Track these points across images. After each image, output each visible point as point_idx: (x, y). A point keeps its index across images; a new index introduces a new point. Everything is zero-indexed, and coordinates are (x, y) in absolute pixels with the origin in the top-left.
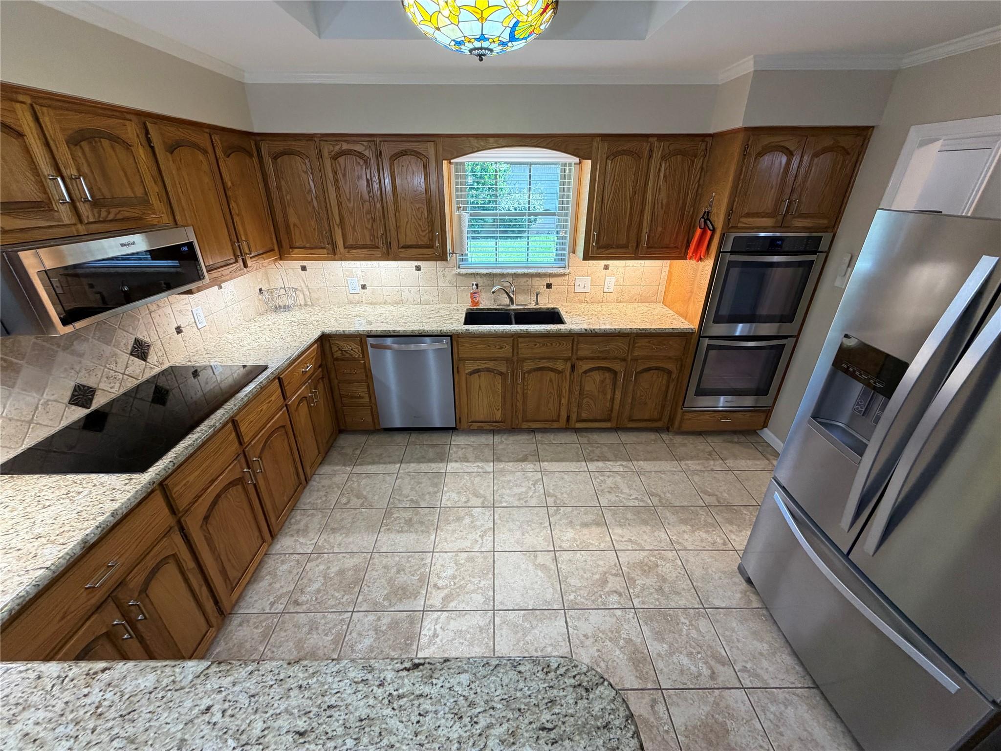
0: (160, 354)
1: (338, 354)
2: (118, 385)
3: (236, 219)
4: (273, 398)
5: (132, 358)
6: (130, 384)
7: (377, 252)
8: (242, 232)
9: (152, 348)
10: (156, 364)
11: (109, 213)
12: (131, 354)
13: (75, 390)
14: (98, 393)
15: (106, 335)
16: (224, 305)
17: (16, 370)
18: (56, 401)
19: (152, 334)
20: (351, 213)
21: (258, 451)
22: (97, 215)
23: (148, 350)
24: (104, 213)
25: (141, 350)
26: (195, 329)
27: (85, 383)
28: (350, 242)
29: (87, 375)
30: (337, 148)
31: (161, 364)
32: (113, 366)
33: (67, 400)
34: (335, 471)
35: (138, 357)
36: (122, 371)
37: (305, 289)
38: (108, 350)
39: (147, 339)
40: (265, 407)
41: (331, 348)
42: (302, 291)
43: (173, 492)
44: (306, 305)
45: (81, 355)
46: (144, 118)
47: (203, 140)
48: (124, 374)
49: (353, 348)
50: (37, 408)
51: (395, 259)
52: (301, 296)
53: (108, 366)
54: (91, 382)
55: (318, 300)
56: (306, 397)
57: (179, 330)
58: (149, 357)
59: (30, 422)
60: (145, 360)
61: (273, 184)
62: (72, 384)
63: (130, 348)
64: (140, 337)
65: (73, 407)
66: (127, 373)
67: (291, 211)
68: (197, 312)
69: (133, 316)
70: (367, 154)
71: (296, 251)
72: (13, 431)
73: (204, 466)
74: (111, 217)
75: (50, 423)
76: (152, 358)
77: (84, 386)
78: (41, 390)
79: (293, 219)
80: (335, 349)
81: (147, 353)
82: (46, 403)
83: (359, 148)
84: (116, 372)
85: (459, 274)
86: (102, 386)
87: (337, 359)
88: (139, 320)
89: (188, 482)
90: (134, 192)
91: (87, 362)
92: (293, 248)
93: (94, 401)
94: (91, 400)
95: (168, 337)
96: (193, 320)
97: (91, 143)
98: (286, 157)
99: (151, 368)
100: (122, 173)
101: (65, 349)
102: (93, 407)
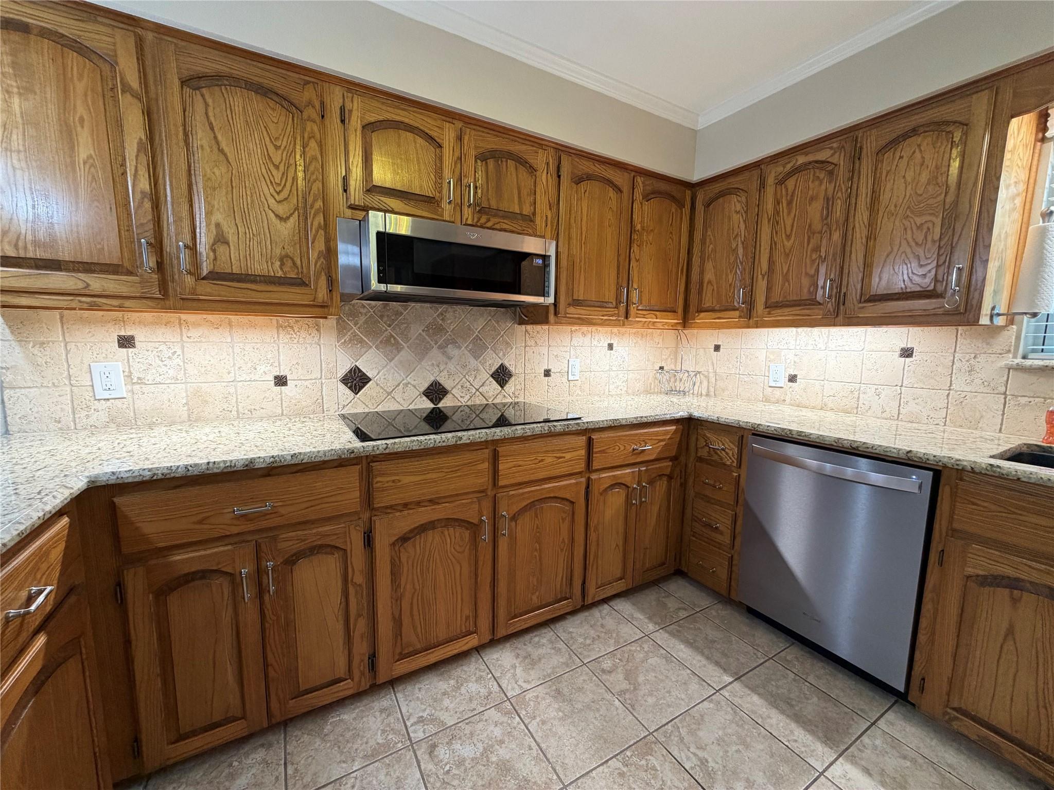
0: (518, 387)
1: (703, 453)
2: (468, 397)
3: (633, 263)
4: (568, 456)
5: (491, 379)
6: (479, 401)
7: (818, 313)
8: (636, 279)
9: (513, 379)
10: (511, 394)
11: (488, 220)
12: (492, 376)
13: (432, 385)
14: (449, 396)
15: (478, 349)
16: (607, 368)
17: (399, 349)
18: (414, 387)
19: (518, 367)
20: (787, 255)
21: (515, 509)
22: (475, 220)
23: (509, 378)
24: (483, 220)
25: (502, 376)
26: (565, 380)
27: (442, 382)
28: (776, 297)
29: (447, 376)
30: (789, 166)
31: (515, 397)
32: (471, 379)
33: (422, 389)
34: (632, 618)
35: (497, 381)
36: (477, 387)
37: (711, 375)
38: (473, 363)
39: (512, 369)
40: (549, 460)
41: (697, 439)
42: (707, 377)
43: (375, 481)
44: (707, 395)
45: (450, 358)
46: (561, 150)
47: (620, 178)
48: (477, 390)
49: (726, 447)
50: (399, 385)
52: (705, 384)
53: (467, 377)
54: (447, 384)
55: (723, 390)
56: (628, 487)
57: (547, 373)
58: (507, 386)
59: (389, 394)
60: (502, 387)
61: (698, 236)
62: (432, 379)
63: (493, 369)
64: (507, 364)
65: (424, 398)
66: (481, 390)
67: (709, 266)
68: (573, 363)
69: (507, 343)
70: (835, 160)
71: (702, 315)
72: (375, 394)
73: (428, 476)
74: (489, 224)
75: (402, 402)
76: (510, 387)
77: (440, 385)
78: (409, 370)
79: (709, 275)
80: (702, 443)
81: (507, 381)
82: (407, 385)
83: (823, 155)
84: (471, 385)
86: (454, 391)
87: (700, 459)
88: (512, 348)
89: (399, 481)
90: (521, 209)
91: (451, 366)
92: (700, 311)
93: (442, 401)
94: (441, 399)
95: (533, 375)
96: (566, 369)
97: (498, 161)
98: (721, 200)
99: (505, 396)
100: (516, 192)
101: (440, 347)
102: (440, 405)
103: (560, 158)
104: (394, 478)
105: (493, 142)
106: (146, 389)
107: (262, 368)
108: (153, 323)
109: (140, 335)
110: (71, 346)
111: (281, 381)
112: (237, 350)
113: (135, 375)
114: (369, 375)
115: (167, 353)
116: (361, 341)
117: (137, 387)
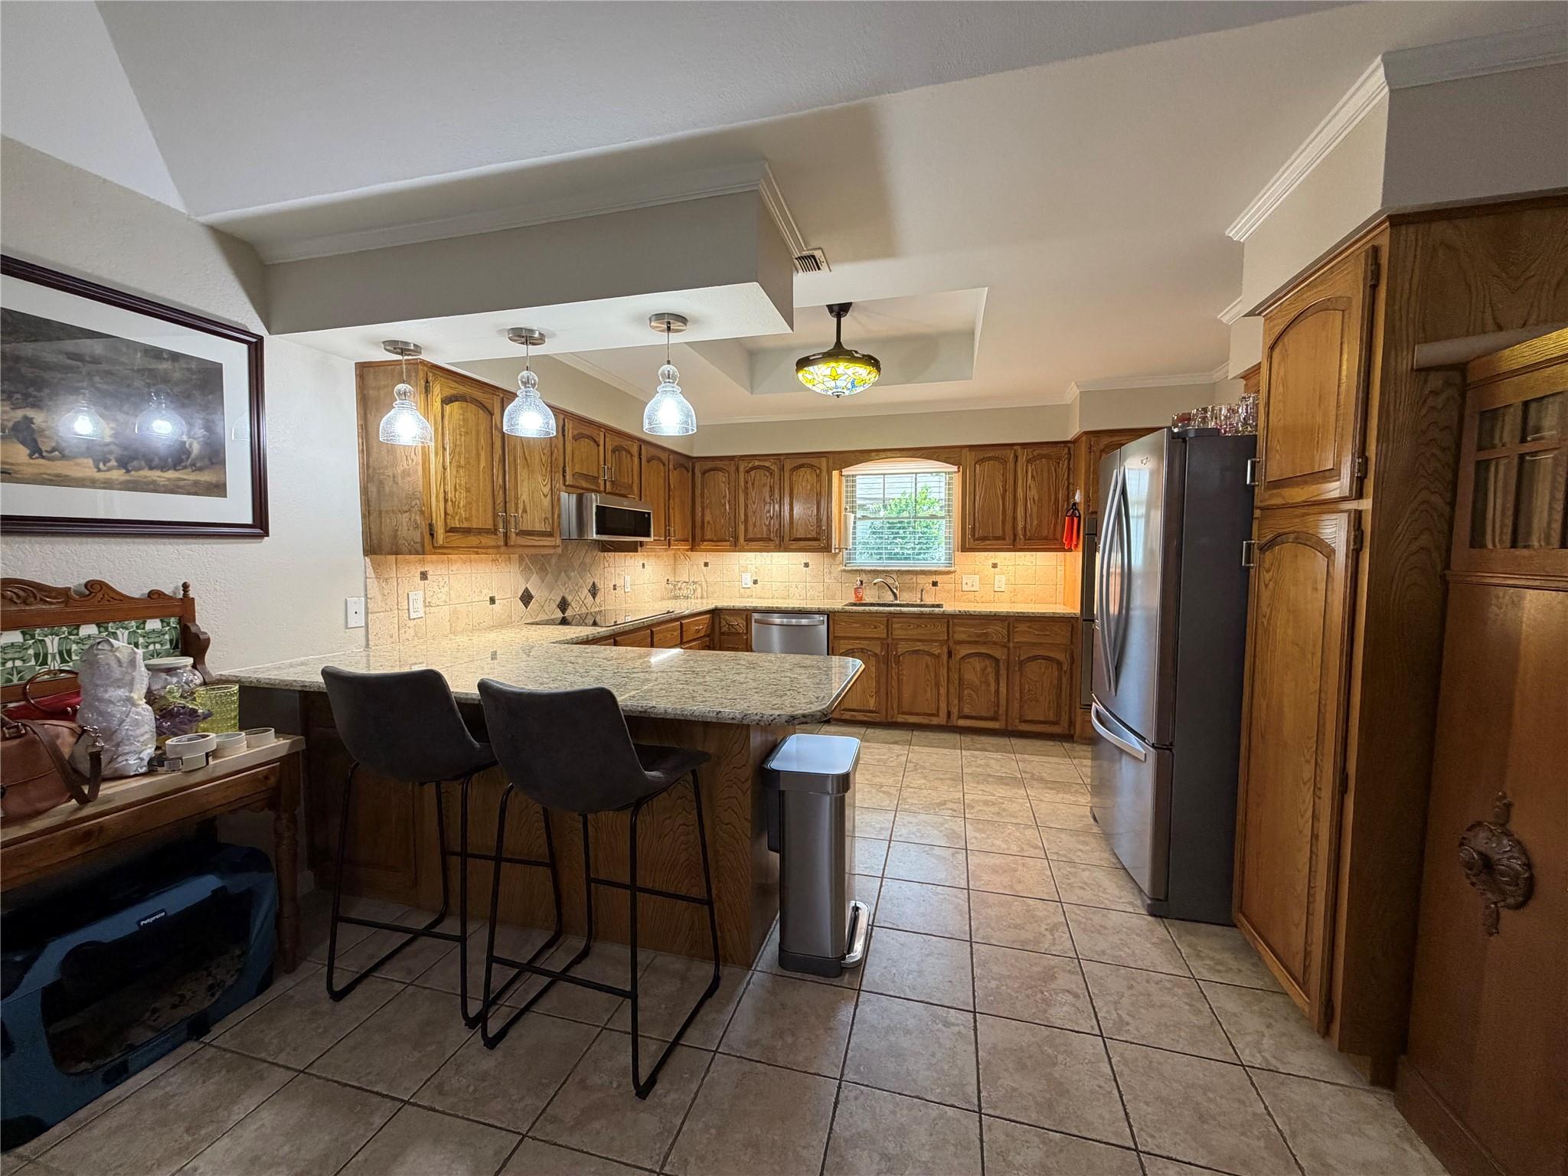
0: (601, 599)
1: (725, 629)
2: (579, 608)
4: (675, 634)
5: (589, 594)
6: (585, 610)
7: (772, 544)
8: (673, 519)
10: (599, 604)
12: (589, 591)
13: (562, 599)
14: (570, 607)
15: (582, 571)
17: (547, 574)
18: (554, 601)
19: (602, 583)
20: (754, 513)
22: (611, 489)
23: (598, 592)
25: (594, 591)
26: (623, 592)
27: (567, 597)
28: (750, 535)
29: (569, 592)
30: (750, 465)
31: (601, 605)
32: (581, 594)
33: (558, 603)
35: (592, 595)
37: (704, 583)
38: (581, 582)
39: (598, 585)
40: (669, 636)
41: (720, 622)
42: (701, 585)
44: (702, 598)
45: (570, 579)
46: (642, 442)
47: (665, 458)
49: (738, 622)
50: (547, 600)
51: (786, 550)
52: (699, 590)
53: (579, 592)
54: (569, 598)
55: (713, 594)
57: (615, 587)
59: (542, 607)
60: (594, 599)
61: (698, 492)
62: (563, 594)
63: (590, 586)
64: (596, 582)
65: (559, 609)
66: (584, 602)
67: (707, 512)
68: (628, 579)
69: (596, 566)
70: (772, 467)
71: (705, 543)
72: (536, 608)
75: (549, 613)
76: (598, 599)
77: (565, 599)
78: (551, 590)
79: (708, 518)
80: (723, 623)
81: (596, 595)
82: (551, 600)
83: (767, 464)
84: (580, 599)
85: (845, 571)
86: (573, 603)
87: (723, 634)
88: (598, 570)
91: (570, 585)
92: (703, 540)
93: (567, 612)
94: (567, 610)
95: (608, 589)
96: (623, 584)
97: (619, 452)
98: (712, 472)
99: (596, 605)
100: (626, 470)
101: (565, 571)
102: (566, 615)
103: (641, 446)
105: (618, 441)
106: (432, 610)
107: (485, 591)
108: (437, 562)
109: (429, 569)
110: (400, 580)
111: (492, 600)
112: (473, 579)
113: (428, 600)
114: (533, 594)
115: (442, 584)
116: (530, 569)
117: (427, 609)
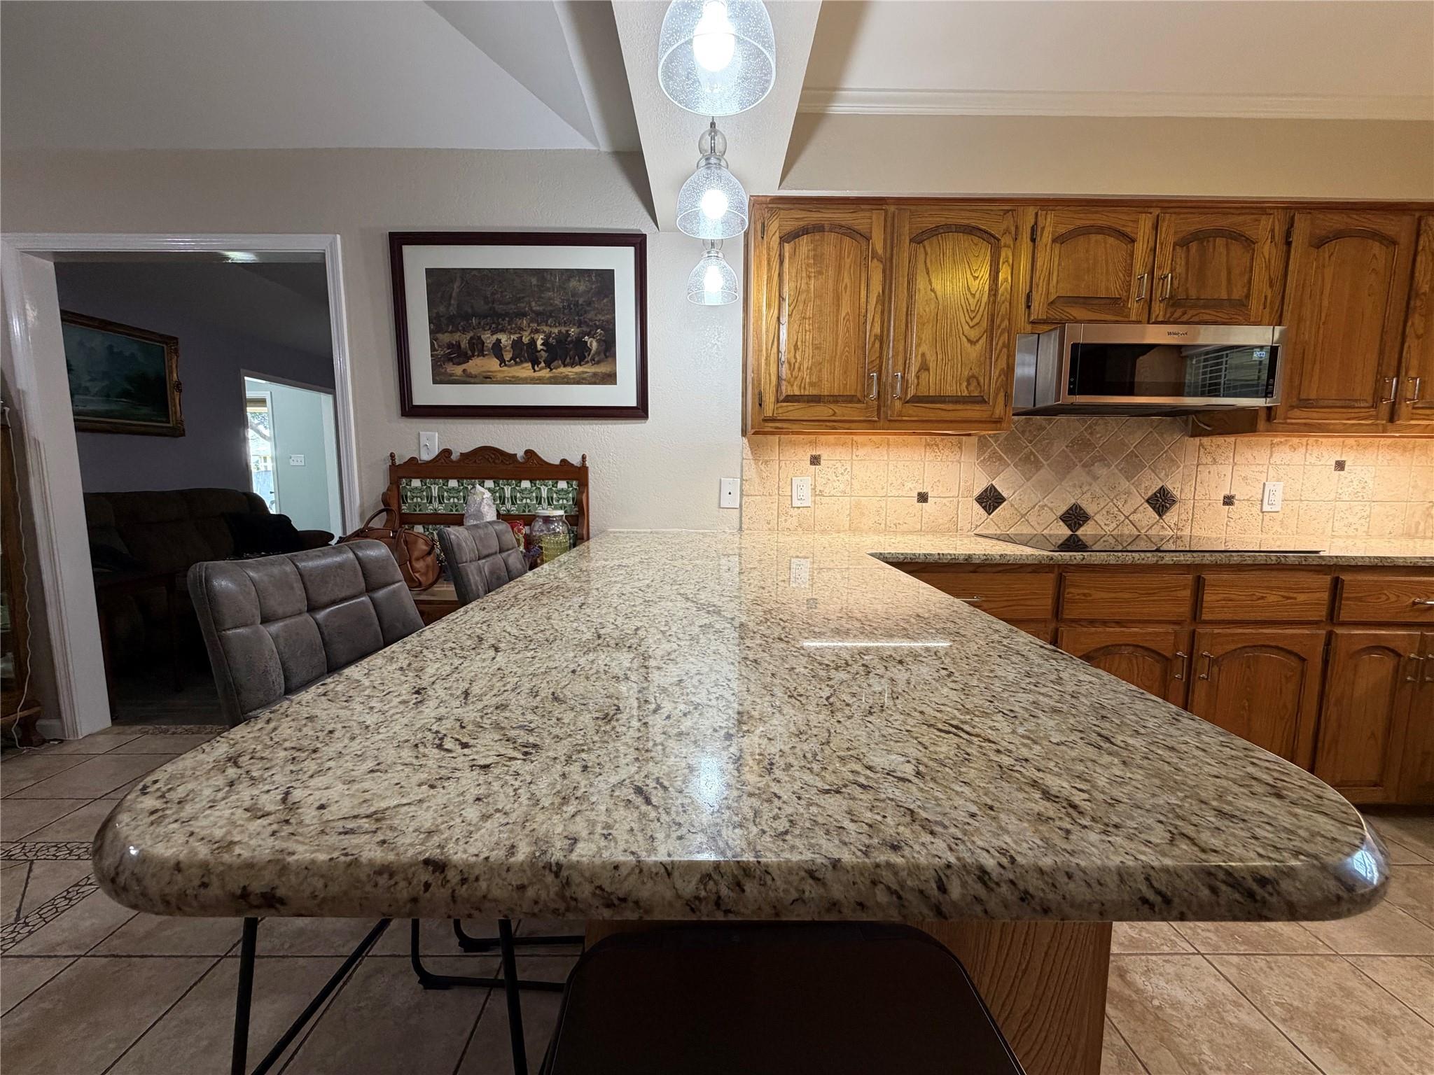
0: (1184, 517)
2: (1114, 525)
4: (1301, 597)
5: (1146, 505)
6: (1128, 530)
9: (1177, 506)
10: (1173, 526)
11: (1184, 313)
12: (1147, 501)
13: (1071, 509)
14: (1091, 523)
15: (1133, 466)
16: (1332, 496)
17: (1037, 466)
18: (1051, 509)
19: (1186, 491)
21: (1219, 651)
22: (1168, 315)
23: (1171, 505)
24: (1177, 315)
25: (1161, 502)
26: (1256, 510)
27: (1084, 506)
29: (1090, 500)
31: (1178, 529)
32: (1120, 504)
33: (1059, 514)
35: (1154, 508)
36: (1127, 514)
38: (1125, 484)
39: (1176, 493)
40: (1272, 598)
43: (1067, 591)
45: (1095, 478)
46: (1293, 210)
47: (1391, 226)
48: (1127, 517)
50: (1034, 506)
53: (1115, 501)
54: (1090, 508)
56: (1399, 655)
57: (1228, 501)
58: (1168, 514)
59: (1023, 516)
60: (1160, 516)
62: (1073, 501)
63: (1150, 493)
64: (1169, 487)
65: (1061, 523)
66: (1131, 518)
68: (1272, 488)
69: (1173, 460)
72: (1008, 516)
73: (1120, 595)
74: (1185, 318)
75: (1036, 526)
76: (1171, 517)
77: (1081, 509)
78: (1047, 493)
81: (1168, 509)
82: (1043, 507)
84: (1119, 511)
86: (1097, 518)
88: (1178, 467)
89: (1090, 595)
90: (1229, 292)
91: (1096, 488)
93: (1082, 529)
94: (1081, 526)
95: (1207, 502)
96: (1260, 497)
97: (1202, 243)
99: (1163, 527)
100: (1224, 274)
101: (1084, 466)
102: (1079, 533)
103: (1292, 219)
104: (1086, 591)
105: (1202, 222)
106: (825, 500)
107: (909, 485)
108: (836, 444)
109: (825, 454)
110: (783, 464)
111: (923, 498)
112: (891, 468)
113: (818, 488)
114: (1005, 495)
115: (841, 470)
116: (1001, 459)
117: (818, 498)
